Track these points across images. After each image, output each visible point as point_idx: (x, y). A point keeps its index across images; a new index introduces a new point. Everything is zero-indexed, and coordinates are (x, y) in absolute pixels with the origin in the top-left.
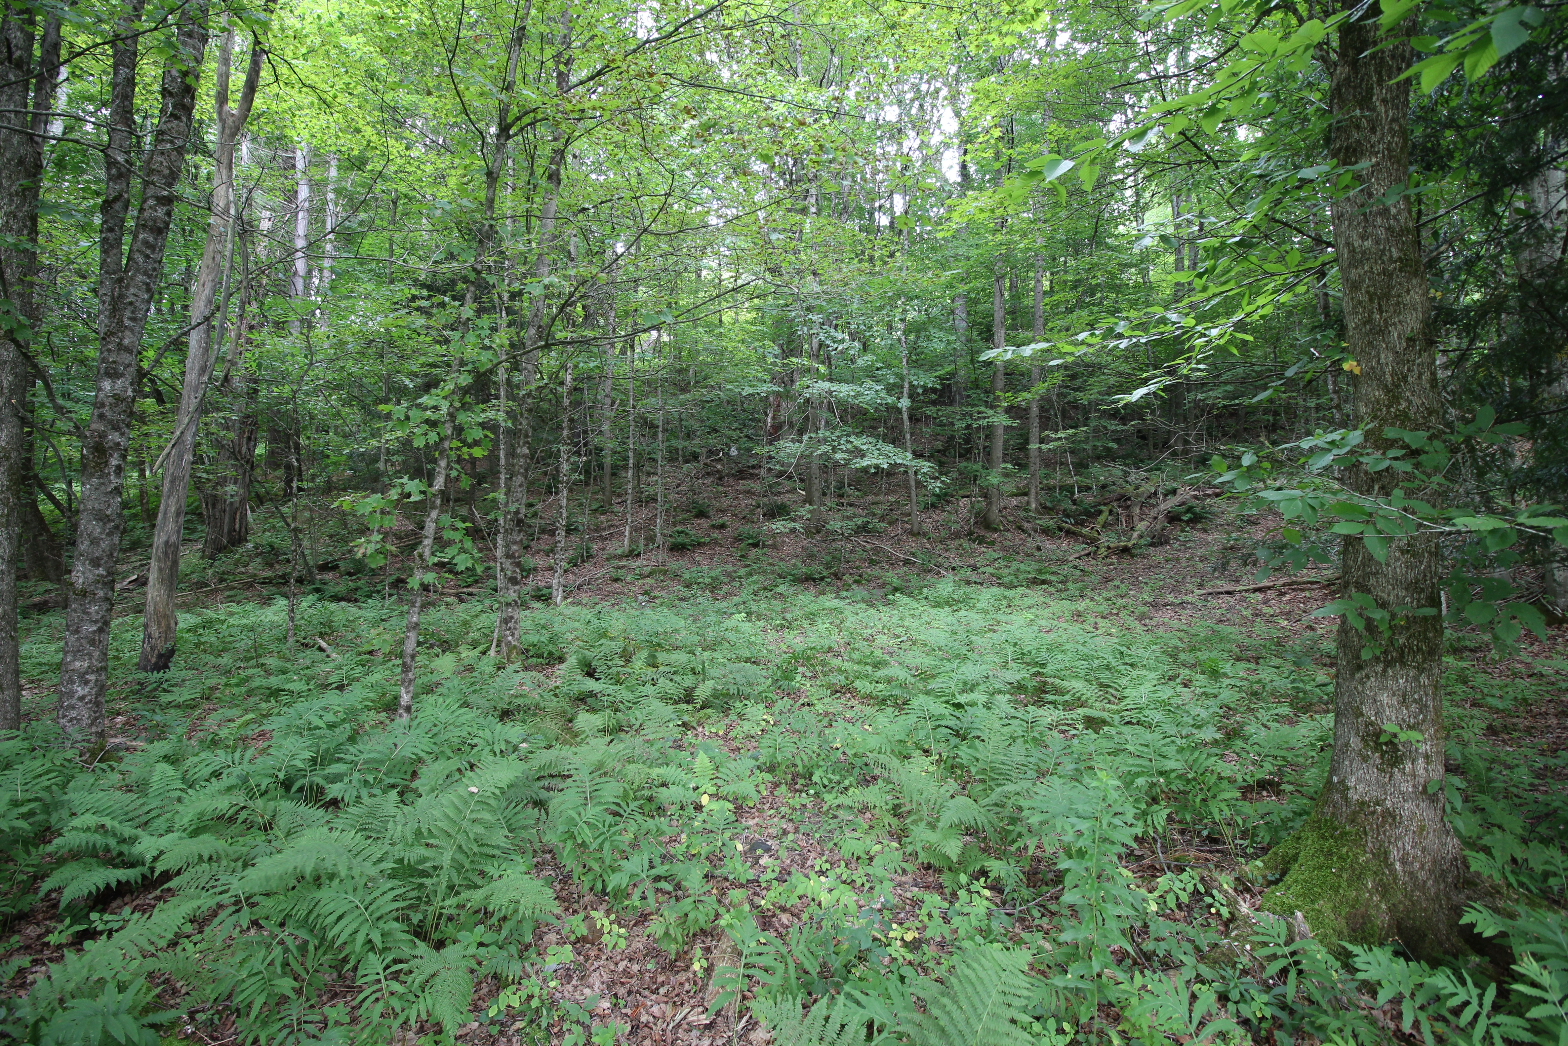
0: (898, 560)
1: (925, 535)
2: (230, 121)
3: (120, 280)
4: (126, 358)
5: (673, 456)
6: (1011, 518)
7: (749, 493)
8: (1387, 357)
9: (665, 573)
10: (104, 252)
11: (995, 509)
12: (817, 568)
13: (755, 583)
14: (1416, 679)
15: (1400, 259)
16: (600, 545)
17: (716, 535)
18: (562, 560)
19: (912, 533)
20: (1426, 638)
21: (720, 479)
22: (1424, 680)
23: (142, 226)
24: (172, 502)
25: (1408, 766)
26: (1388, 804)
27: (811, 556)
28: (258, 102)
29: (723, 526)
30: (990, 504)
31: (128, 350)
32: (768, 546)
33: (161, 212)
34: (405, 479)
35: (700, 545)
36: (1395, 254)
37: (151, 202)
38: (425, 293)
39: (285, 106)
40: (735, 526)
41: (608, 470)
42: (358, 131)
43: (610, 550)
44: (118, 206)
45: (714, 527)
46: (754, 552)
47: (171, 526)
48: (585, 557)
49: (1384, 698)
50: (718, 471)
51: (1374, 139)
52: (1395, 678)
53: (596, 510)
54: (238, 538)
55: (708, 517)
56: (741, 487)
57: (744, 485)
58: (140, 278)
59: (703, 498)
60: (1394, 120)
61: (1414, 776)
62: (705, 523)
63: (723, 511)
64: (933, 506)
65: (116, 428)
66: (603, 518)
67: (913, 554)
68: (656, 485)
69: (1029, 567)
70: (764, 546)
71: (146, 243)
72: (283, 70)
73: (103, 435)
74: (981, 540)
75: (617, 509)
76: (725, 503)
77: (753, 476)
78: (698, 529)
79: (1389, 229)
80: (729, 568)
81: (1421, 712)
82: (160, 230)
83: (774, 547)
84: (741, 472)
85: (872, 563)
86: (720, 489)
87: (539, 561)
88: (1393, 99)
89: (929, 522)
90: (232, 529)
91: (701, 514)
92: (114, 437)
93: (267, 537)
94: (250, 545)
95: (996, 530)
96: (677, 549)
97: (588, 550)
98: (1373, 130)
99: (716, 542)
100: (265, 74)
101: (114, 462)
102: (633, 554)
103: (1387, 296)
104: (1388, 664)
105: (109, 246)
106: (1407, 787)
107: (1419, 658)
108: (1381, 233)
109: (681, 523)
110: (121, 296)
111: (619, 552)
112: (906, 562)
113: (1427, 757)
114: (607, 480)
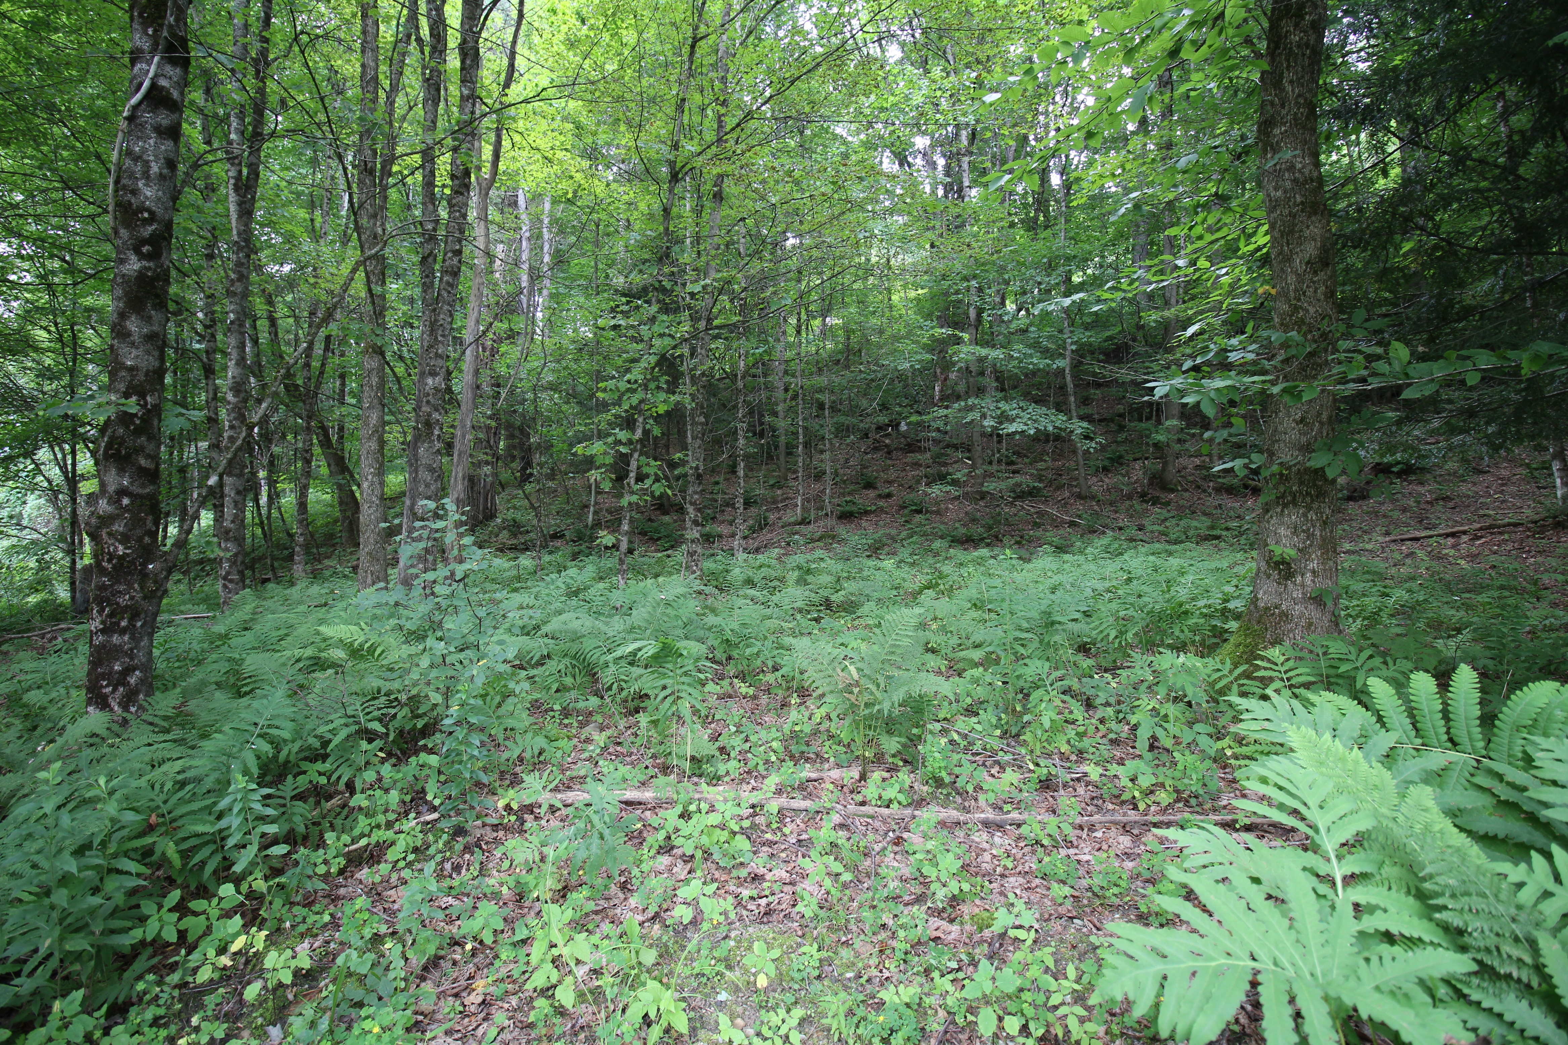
0: (1063, 522)
1: (1093, 497)
2: (484, 184)
3: (434, 310)
4: (440, 362)
5: (842, 431)
6: (1190, 478)
7: (917, 465)
8: (1291, 279)
9: (833, 537)
10: (425, 291)
11: (1172, 470)
12: (978, 530)
13: (915, 543)
14: (1305, 515)
15: (1302, 203)
16: (777, 515)
17: (881, 503)
18: (742, 528)
19: (1080, 497)
20: (1315, 485)
21: (889, 453)
22: (1311, 515)
23: (444, 272)
24: (460, 469)
25: (1299, 579)
26: (1284, 607)
27: (974, 520)
28: (502, 167)
29: (889, 496)
30: (1165, 464)
31: (441, 357)
32: (932, 512)
33: (455, 261)
34: (617, 430)
35: (867, 513)
36: (1299, 199)
37: (450, 255)
38: (624, 300)
39: (518, 165)
40: (900, 495)
41: (782, 448)
42: (571, 177)
43: (785, 519)
44: (430, 260)
45: (880, 496)
46: (918, 518)
47: (460, 487)
48: (762, 525)
49: (1282, 531)
50: (887, 446)
51: (1284, 112)
52: (1289, 516)
53: (773, 486)
54: (490, 515)
55: (875, 488)
56: (908, 460)
57: (911, 457)
58: (446, 307)
59: (870, 472)
60: (1299, 96)
61: (1303, 585)
62: (872, 494)
63: (890, 482)
64: (1105, 469)
65: (437, 410)
66: (779, 492)
67: (1079, 517)
68: (826, 462)
69: (1200, 524)
70: (927, 512)
71: (448, 283)
72: (517, 138)
73: (429, 415)
74: (1155, 501)
75: (792, 483)
76: (892, 474)
77: (919, 450)
78: (865, 499)
79: (1295, 181)
80: (894, 532)
81: (1308, 538)
82: (456, 274)
83: (938, 513)
84: (909, 445)
85: (1036, 525)
86: (889, 462)
87: (724, 529)
88: (1299, 79)
89: (1097, 485)
90: (486, 508)
91: (869, 485)
92: (436, 416)
93: (510, 514)
94: (499, 520)
95: (1172, 491)
96: (846, 517)
97: (765, 519)
98: (1283, 106)
99: (881, 510)
100: (506, 143)
101: (436, 432)
102: (804, 522)
103: (1292, 232)
104: (1285, 506)
105: (427, 287)
106: (1298, 594)
107: (1308, 499)
108: (1288, 184)
109: (849, 494)
110: (436, 321)
111: (792, 520)
112: (1072, 524)
113: (1313, 572)
114: (782, 458)
